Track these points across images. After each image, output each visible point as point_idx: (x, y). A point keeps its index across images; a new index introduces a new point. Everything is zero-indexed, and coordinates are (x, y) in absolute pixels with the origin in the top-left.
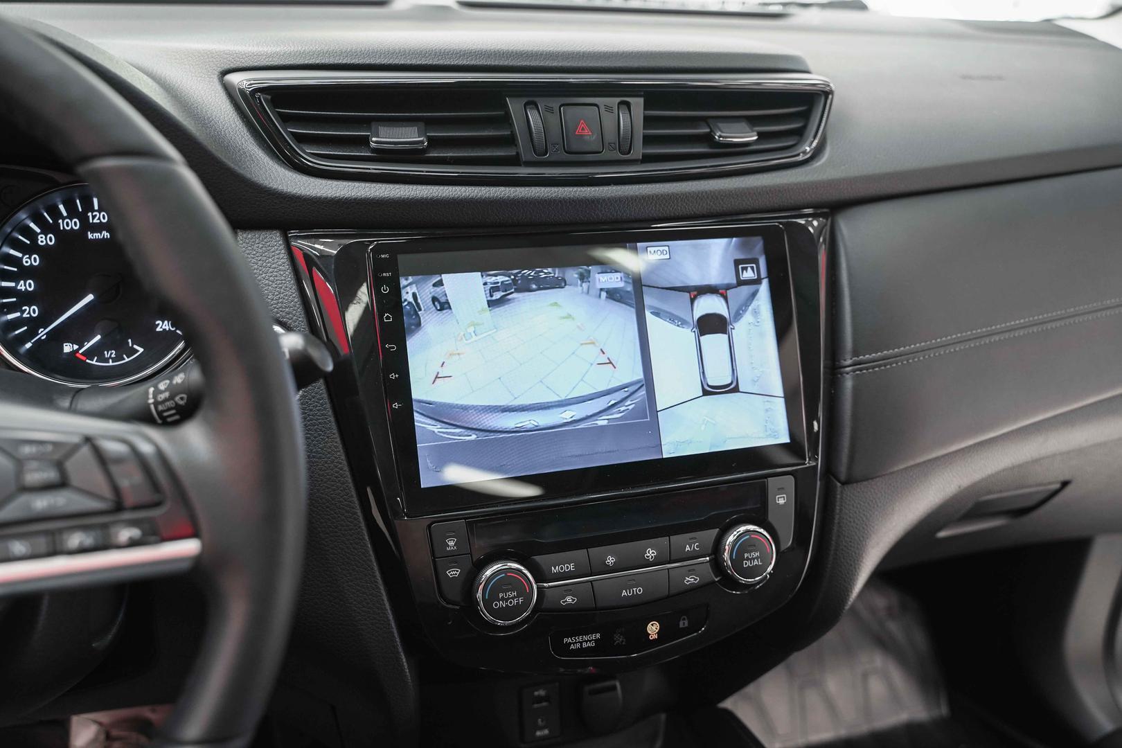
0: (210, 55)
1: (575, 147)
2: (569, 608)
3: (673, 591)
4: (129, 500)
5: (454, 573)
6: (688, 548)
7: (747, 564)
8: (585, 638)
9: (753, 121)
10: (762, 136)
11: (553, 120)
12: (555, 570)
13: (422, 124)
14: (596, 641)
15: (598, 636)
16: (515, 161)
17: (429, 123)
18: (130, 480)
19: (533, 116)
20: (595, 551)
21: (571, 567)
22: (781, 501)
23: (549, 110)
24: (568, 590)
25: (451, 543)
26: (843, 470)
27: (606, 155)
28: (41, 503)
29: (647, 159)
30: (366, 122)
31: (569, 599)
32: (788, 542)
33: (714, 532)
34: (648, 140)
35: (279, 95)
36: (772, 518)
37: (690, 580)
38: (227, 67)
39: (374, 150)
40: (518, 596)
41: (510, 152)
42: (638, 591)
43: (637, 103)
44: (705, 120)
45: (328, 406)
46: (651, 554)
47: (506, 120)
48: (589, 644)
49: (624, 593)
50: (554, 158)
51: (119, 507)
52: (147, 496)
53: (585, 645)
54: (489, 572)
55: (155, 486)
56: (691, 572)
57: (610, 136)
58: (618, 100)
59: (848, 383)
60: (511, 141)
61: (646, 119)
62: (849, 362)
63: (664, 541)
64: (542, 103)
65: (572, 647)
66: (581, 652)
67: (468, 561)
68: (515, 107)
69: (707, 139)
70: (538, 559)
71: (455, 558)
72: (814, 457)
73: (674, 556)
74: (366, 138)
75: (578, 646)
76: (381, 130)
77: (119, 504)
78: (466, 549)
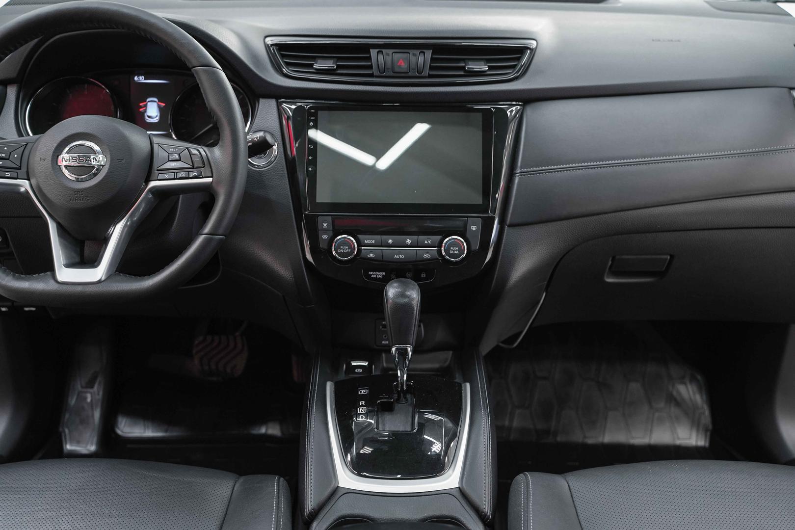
0: (262, 29)
1: (397, 70)
2: (371, 259)
3: (418, 259)
4: (196, 166)
5: (325, 237)
6: (426, 242)
7: (451, 252)
8: (378, 273)
9: (488, 61)
10: (490, 68)
11: (389, 59)
12: (366, 242)
13: (335, 60)
14: (383, 275)
15: (384, 273)
16: (372, 75)
17: (338, 59)
18: (197, 160)
19: (381, 58)
20: (384, 237)
21: (373, 242)
22: (474, 229)
23: (388, 55)
24: (371, 251)
25: (325, 225)
26: (509, 220)
27: (410, 74)
28: (173, 165)
29: (430, 76)
30: (314, 58)
31: (371, 255)
32: (476, 246)
33: (439, 238)
34: (431, 68)
35: (280, 47)
36: (468, 235)
37: (426, 256)
38: (267, 34)
39: (316, 69)
40: (349, 249)
41: (370, 72)
42: (402, 256)
43: (429, 54)
44: (464, 60)
45: (285, 167)
46: (408, 241)
47: (369, 58)
48: (380, 276)
49: (396, 256)
50: (387, 75)
52: (201, 165)
53: (378, 276)
54: (338, 238)
55: (203, 161)
56: (427, 252)
57: (413, 66)
58: (419, 51)
59: (517, 180)
60: (370, 67)
61: (432, 58)
62: (518, 172)
63: (415, 237)
64: (384, 51)
65: (372, 276)
66: (376, 279)
67: (331, 233)
68: (373, 52)
69: (463, 68)
70: (360, 236)
71: (325, 231)
72: (494, 212)
73: (419, 244)
74: (313, 64)
75: (375, 276)
76: (319, 61)
77: (193, 166)
78: (331, 228)
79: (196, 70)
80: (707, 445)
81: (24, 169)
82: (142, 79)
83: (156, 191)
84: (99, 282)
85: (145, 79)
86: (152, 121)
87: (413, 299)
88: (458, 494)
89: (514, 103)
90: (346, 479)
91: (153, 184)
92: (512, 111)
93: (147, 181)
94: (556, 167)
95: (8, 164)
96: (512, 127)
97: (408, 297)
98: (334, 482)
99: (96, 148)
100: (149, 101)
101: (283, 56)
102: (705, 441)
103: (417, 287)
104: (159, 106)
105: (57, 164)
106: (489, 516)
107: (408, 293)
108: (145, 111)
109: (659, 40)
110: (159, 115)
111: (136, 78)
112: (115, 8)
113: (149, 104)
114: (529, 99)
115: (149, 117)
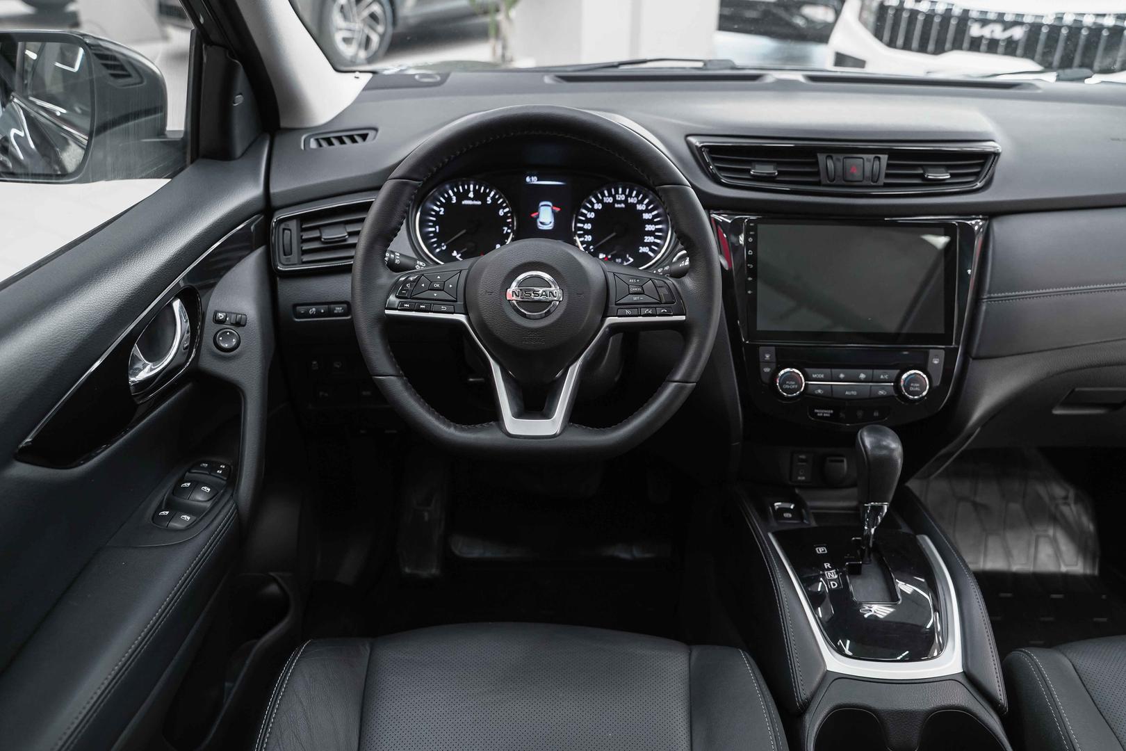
1: (849, 179)
2: (819, 395)
3: (872, 396)
4: (664, 301)
5: (767, 370)
6: (882, 377)
7: (911, 389)
8: (826, 411)
9: (948, 167)
10: (953, 176)
11: (839, 165)
12: (814, 376)
13: (775, 164)
14: (831, 414)
15: (832, 411)
16: (818, 184)
17: (779, 164)
18: (664, 291)
19: (830, 164)
20: (834, 370)
21: (822, 376)
22: (936, 362)
23: (838, 160)
24: (819, 387)
25: (767, 356)
26: (974, 352)
27: (865, 183)
28: (635, 298)
29: (886, 185)
30: (749, 162)
31: (819, 391)
32: (937, 383)
33: (897, 372)
34: (887, 176)
35: (712, 150)
36: (929, 369)
37: (881, 392)
38: (689, 132)
39: (753, 175)
40: (796, 384)
41: (816, 179)
42: (854, 393)
43: (884, 158)
44: (920, 166)
46: (862, 376)
47: (816, 164)
48: (827, 415)
49: (847, 393)
50: (838, 183)
51: (660, 303)
52: (670, 300)
53: (825, 415)
54: (783, 372)
55: (673, 296)
56: (883, 388)
57: (868, 173)
58: (874, 156)
59: (984, 308)
60: (817, 174)
61: (889, 166)
62: (985, 297)
63: (870, 372)
64: (835, 156)
65: (818, 415)
66: (822, 417)
67: (774, 366)
68: (821, 158)
69: (921, 176)
70: (807, 370)
71: (768, 363)
72: (957, 343)
73: (874, 380)
74: (749, 170)
75: (821, 414)
76: (757, 166)
77: (661, 301)
78: (774, 360)
79: (663, 189)
80: (1096, 572)
81: (460, 303)
82: (534, 180)
83: (615, 328)
84: (554, 436)
85: (538, 180)
86: (545, 228)
87: (892, 450)
89: (974, 217)
90: (836, 663)
91: (610, 320)
92: (977, 224)
93: (605, 316)
94: (1031, 292)
95: (443, 295)
96: (978, 243)
97: (886, 448)
99: (546, 276)
100: (542, 206)
101: (714, 159)
103: (891, 432)
104: (553, 212)
107: (884, 443)
108: (538, 217)
110: (553, 221)
111: (528, 179)
113: (542, 208)
114: (993, 213)
115: (542, 223)
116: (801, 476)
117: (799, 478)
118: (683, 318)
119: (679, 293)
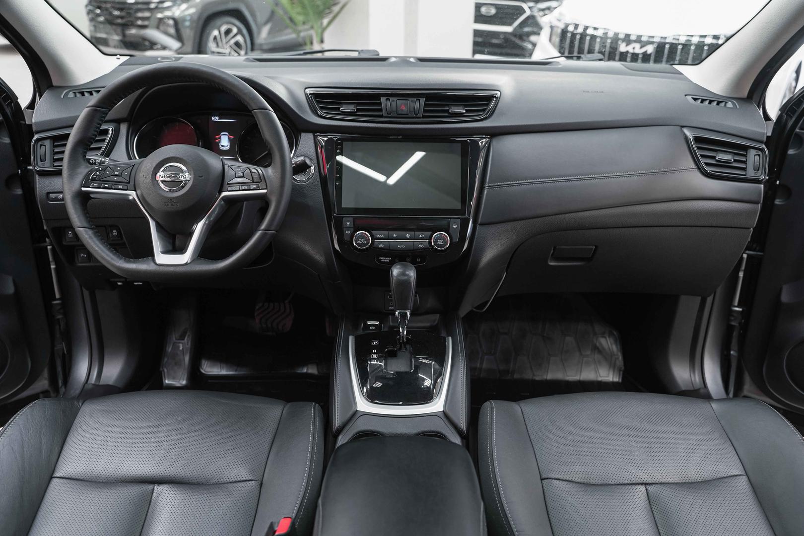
0: (304, 83)
1: (399, 113)
2: (381, 248)
3: (414, 248)
4: (255, 181)
5: (348, 232)
6: (420, 236)
7: (439, 243)
8: (387, 259)
9: (465, 106)
10: (467, 111)
11: (394, 104)
12: (378, 236)
13: (356, 105)
14: (390, 260)
16: (381, 116)
17: (358, 104)
18: (256, 176)
19: (388, 103)
20: (390, 232)
21: (383, 236)
22: (455, 227)
23: (393, 101)
24: (381, 243)
25: (348, 224)
26: (480, 221)
27: (409, 115)
28: (239, 180)
29: (424, 117)
30: (340, 104)
31: (381, 245)
32: (456, 239)
33: (429, 233)
34: (425, 111)
35: (317, 96)
36: (450, 231)
37: (421, 246)
38: (307, 87)
39: (342, 112)
40: (365, 241)
41: (380, 114)
42: (404, 246)
43: (423, 101)
44: (448, 105)
45: (319, 182)
46: (408, 236)
47: (380, 104)
49: (399, 246)
50: (393, 116)
51: (253, 182)
52: (259, 181)
53: (386, 261)
54: (358, 233)
55: (261, 179)
56: (421, 243)
57: (412, 109)
58: (416, 99)
59: (486, 192)
60: (381, 110)
61: (425, 105)
62: (487, 186)
63: (413, 233)
64: (391, 99)
65: (382, 260)
66: (385, 263)
67: (352, 230)
68: (383, 100)
69: (447, 111)
70: (373, 232)
71: (348, 228)
72: (469, 215)
73: (415, 238)
74: (339, 108)
75: (384, 260)
76: (344, 106)
77: (253, 181)
78: (352, 226)
79: (255, 112)
80: (620, 381)
81: (132, 183)
82: (216, 119)
83: (226, 199)
84: (186, 264)
85: (219, 119)
86: (224, 149)
87: (411, 277)
88: (442, 416)
89: (484, 136)
90: (363, 405)
91: (224, 194)
92: (482, 142)
93: (220, 192)
94: (514, 182)
95: (120, 179)
96: (483, 154)
97: (407, 275)
98: (354, 407)
99: (184, 168)
100: (222, 135)
101: (318, 102)
102: (619, 379)
103: (414, 268)
104: (229, 138)
105: (155, 179)
106: (464, 432)
107: (407, 273)
108: (220, 142)
109: (588, 92)
110: (229, 144)
111: (213, 118)
112: (197, 67)
113: (222, 136)
114: (495, 133)
115: (222, 146)
116: (392, 306)
117: (390, 308)
118: (265, 191)
119: (264, 176)
